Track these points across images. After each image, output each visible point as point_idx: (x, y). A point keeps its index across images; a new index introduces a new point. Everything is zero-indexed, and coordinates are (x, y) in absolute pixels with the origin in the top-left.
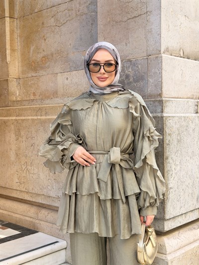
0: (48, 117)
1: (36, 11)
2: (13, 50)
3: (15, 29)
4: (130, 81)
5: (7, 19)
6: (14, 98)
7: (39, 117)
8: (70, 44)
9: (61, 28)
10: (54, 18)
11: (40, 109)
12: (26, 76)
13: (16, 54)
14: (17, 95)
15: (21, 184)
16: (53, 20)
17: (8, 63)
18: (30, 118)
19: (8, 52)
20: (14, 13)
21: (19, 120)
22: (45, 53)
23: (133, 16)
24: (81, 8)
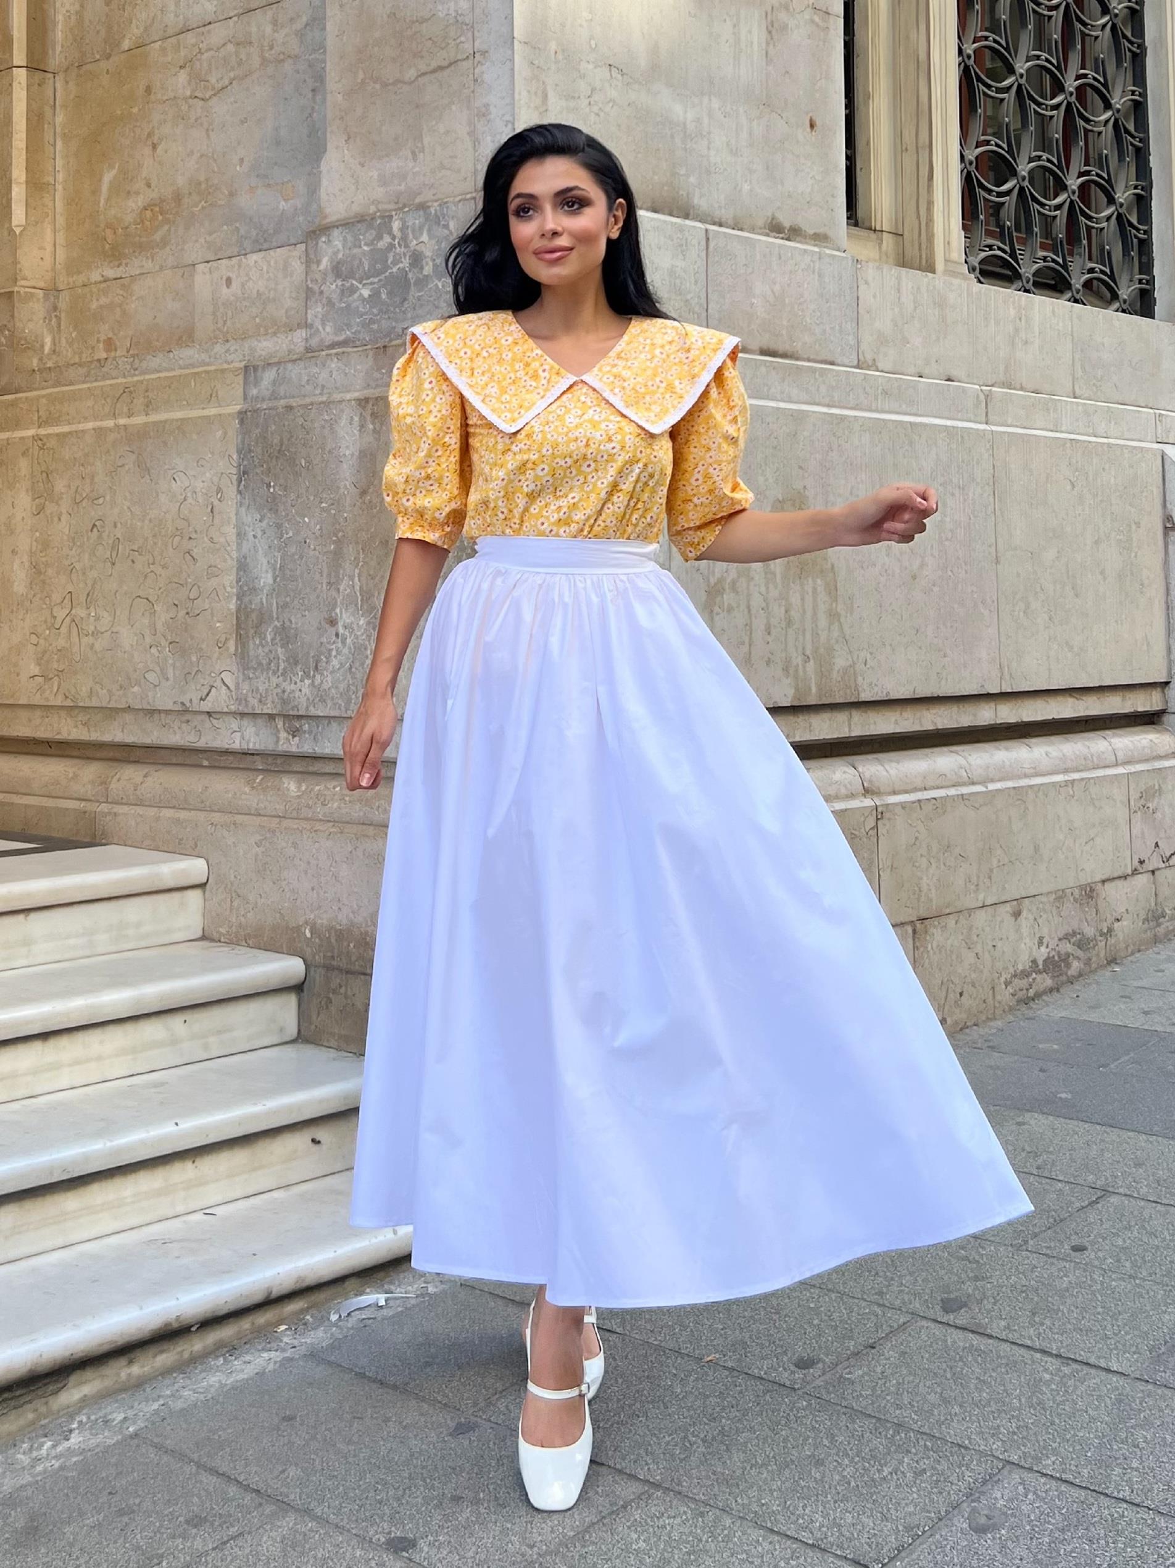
0: (154, 417)
1: (126, 44)
2: (36, 186)
3: (48, 111)
4: (425, 272)
5: (20, 75)
6: (35, 362)
7: (122, 421)
8: (242, 160)
9: (211, 103)
10: (188, 69)
11: (126, 390)
12: (81, 279)
13: (47, 200)
14: (47, 349)
15: (47, 679)
16: (183, 76)
17: (18, 231)
18: (90, 425)
19: (18, 192)
20: (45, 53)
21: (48, 436)
22: (153, 195)
23: (434, 64)
24: (280, 37)
